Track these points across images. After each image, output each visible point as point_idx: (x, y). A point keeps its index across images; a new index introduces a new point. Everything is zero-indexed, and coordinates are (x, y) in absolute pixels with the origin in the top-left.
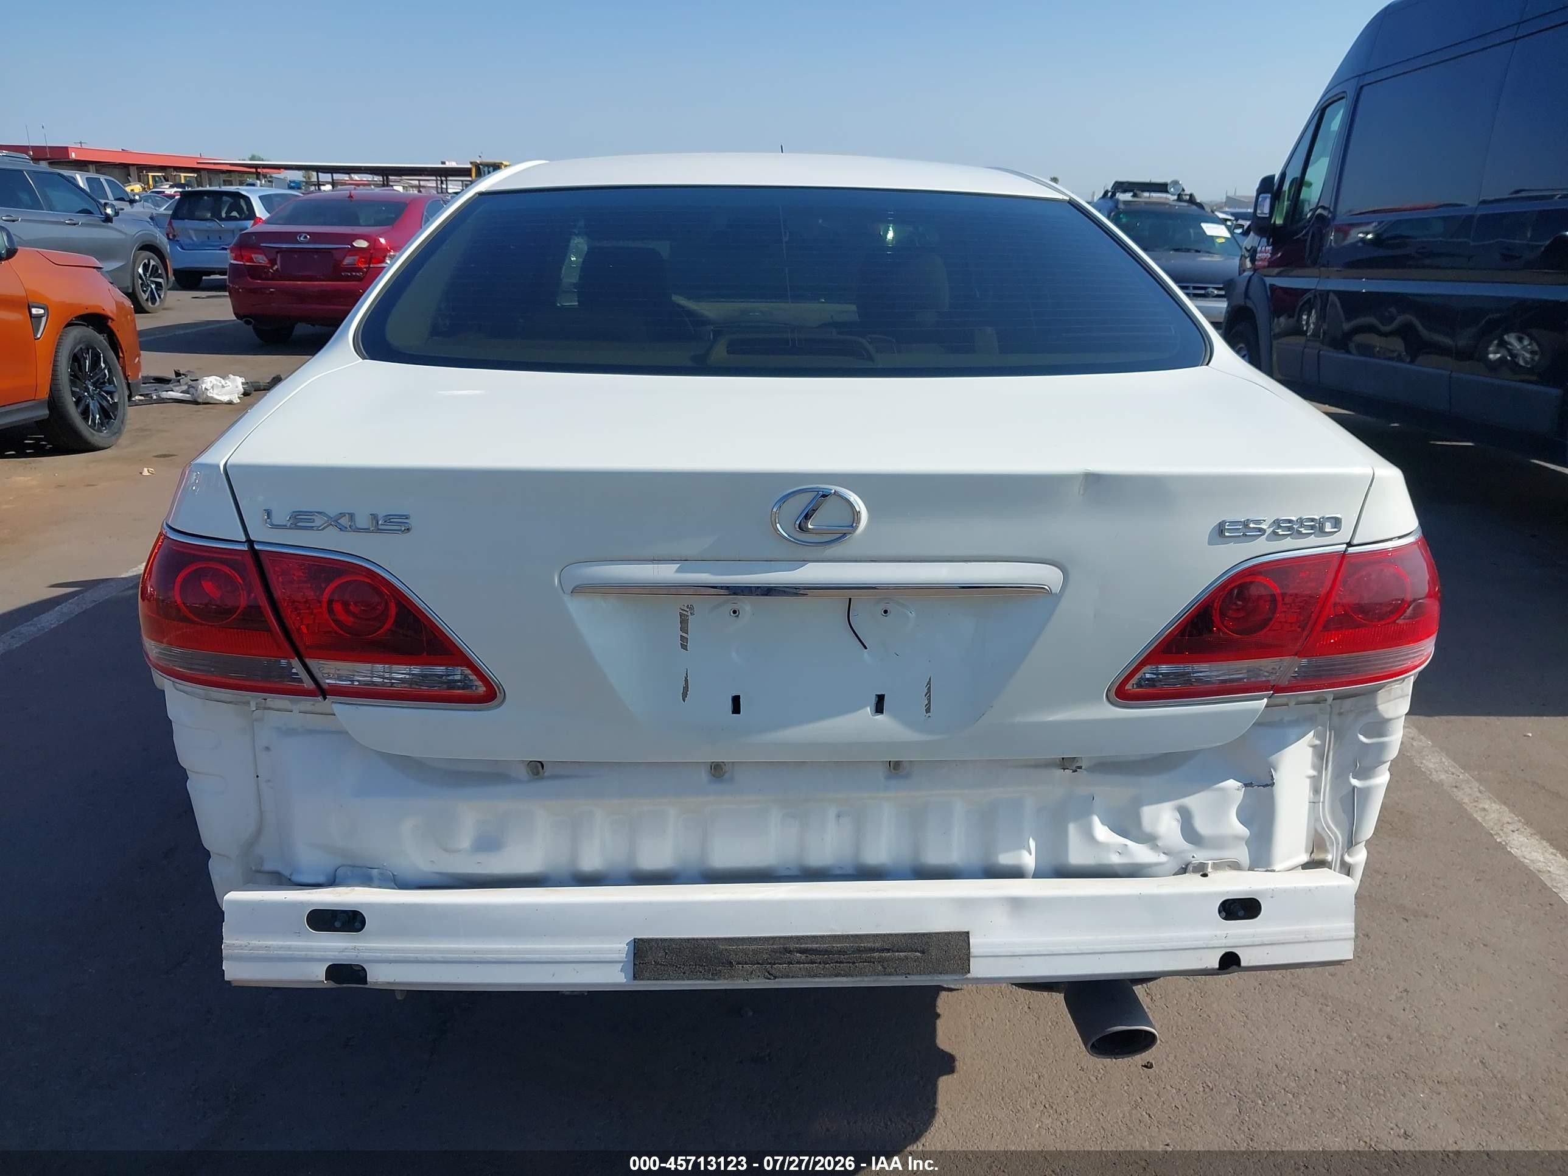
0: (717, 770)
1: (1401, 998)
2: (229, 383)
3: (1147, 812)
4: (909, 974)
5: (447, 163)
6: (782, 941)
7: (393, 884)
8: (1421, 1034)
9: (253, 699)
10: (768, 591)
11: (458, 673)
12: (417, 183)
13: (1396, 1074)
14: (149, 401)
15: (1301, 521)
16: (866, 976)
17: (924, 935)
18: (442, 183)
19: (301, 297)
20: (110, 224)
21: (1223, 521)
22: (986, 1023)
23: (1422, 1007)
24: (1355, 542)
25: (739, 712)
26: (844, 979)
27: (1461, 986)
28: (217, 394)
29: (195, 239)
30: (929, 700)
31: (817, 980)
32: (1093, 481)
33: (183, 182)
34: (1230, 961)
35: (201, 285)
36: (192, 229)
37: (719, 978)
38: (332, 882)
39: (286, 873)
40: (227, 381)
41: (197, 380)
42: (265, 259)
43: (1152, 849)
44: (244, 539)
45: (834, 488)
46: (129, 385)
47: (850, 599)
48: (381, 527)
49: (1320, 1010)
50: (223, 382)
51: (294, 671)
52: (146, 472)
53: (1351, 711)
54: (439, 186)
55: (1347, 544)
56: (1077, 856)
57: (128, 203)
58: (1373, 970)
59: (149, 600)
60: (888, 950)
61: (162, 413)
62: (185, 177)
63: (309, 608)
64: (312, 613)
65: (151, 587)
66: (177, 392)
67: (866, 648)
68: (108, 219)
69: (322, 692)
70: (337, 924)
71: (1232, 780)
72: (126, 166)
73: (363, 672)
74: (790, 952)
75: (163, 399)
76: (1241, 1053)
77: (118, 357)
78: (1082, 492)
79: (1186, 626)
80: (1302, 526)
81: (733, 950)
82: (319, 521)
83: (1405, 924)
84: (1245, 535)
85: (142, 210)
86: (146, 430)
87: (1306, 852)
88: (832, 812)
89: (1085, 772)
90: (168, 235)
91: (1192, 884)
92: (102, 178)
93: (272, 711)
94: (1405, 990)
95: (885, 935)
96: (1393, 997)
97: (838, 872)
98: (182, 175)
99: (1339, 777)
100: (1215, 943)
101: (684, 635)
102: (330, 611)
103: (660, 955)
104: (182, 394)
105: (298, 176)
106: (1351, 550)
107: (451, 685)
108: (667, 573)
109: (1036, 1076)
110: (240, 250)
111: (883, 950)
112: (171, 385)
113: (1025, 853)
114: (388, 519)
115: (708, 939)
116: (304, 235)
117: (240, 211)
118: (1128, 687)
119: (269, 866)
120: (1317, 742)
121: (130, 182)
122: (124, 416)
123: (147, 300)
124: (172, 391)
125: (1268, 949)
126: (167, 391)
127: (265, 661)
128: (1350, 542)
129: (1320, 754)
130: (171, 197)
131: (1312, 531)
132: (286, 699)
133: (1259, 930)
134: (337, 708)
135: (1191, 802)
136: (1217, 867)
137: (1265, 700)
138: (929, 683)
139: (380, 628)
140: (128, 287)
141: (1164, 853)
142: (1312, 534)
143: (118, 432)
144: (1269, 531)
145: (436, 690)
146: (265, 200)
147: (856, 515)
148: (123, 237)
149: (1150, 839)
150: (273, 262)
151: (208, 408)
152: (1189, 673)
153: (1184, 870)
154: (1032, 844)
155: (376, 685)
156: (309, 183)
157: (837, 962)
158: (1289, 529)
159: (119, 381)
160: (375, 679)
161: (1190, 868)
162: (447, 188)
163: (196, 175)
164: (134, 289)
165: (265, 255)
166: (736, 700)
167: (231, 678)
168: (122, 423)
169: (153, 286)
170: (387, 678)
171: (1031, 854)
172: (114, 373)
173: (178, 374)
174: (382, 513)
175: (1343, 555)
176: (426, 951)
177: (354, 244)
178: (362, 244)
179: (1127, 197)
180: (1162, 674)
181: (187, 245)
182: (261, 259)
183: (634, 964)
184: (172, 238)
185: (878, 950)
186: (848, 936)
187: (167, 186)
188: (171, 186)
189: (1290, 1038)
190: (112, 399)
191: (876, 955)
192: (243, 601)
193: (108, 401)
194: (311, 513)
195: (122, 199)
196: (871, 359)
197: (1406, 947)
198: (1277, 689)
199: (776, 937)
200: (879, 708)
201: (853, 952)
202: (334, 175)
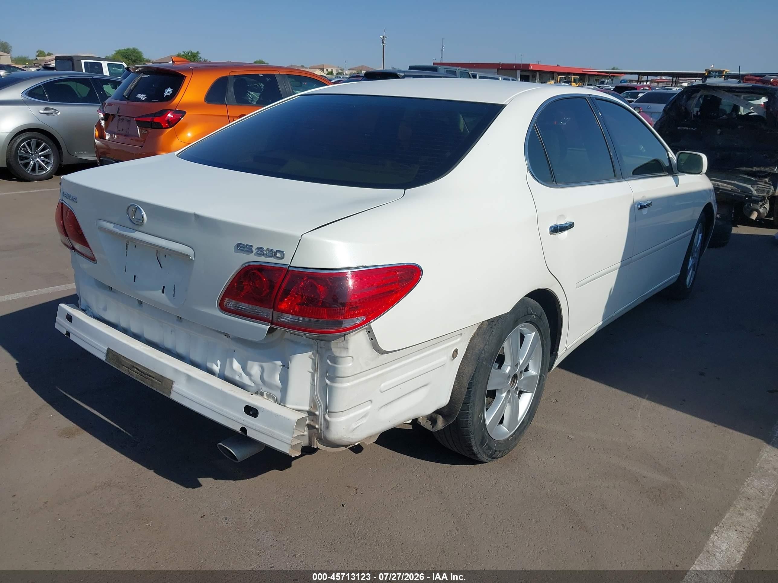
3: (250, 363)
6: (133, 363)
15: (267, 251)
17: (163, 377)
21: (239, 243)
25: (135, 282)
32: (197, 216)
37: (120, 368)
43: (250, 379)
45: (138, 206)
53: (324, 347)
55: (290, 265)
67: (162, 268)
69: (74, 249)
71: (280, 362)
74: (134, 367)
81: (124, 361)
84: (246, 250)
89: (231, 340)
98: (573, 77)
99: (322, 377)
100: (240, 421)
101: (127, 251)
103: (111, 354)
106: (292, 269)
113: (216, 366)
118: (223, 305)
120: (314, 357)
125: (257, 433)
129: (315, 363)
131: (273, 256)
133: (255, 423)
135: (264, 364)
137: (268, 326)
141: (253, 383)
144: (256, 252)
147: (143, 217)
149: (250, 375)
153: (257, 393)
154: (219, 364)
158: (263, 252)
171: (218, 367)
175: (289, 270)
176: (78, 333)
183: (107, 355)
200: (163, 291)
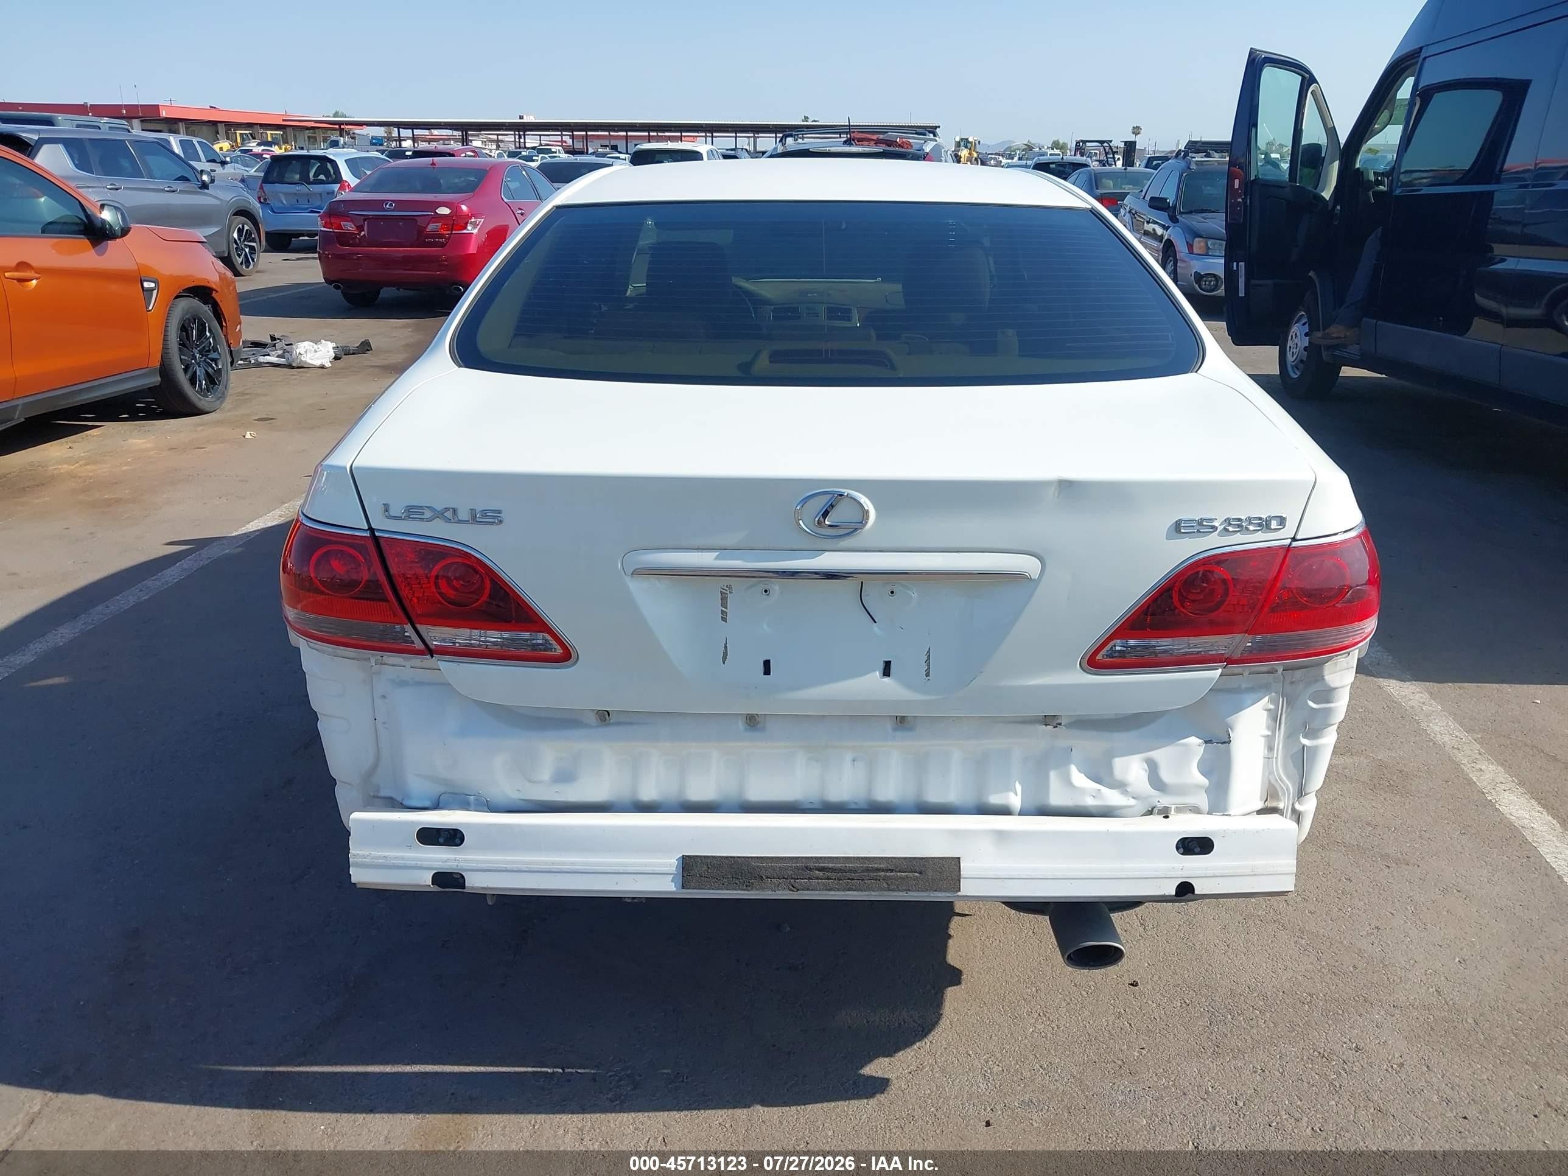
0: (752, 721)
1: (1372, 934)
2: (321, 348)
3: (1118, 763)
4: (909, 890)
5: (525, 117)
6: (803, 860)
7: (486, 809)
8: (1385, 965)
9: (373, 656)
10: (794, 574)
11: (540, 638)
12: (495, 137)
13: (1356, 998)
14: (248, 366)
15: (1249, 520)
16: (873, 891)
17: (922, 859)
18: (520, 137)
19: (387, 262)
20: (206, 191)
21: (1180, 520)
22: (994, 944)
23: (1390, 943)
24: (1298, 537)
25: (769, 674)
26: (855, 893)
27: (1429, 925)
28: (310, 359)
29: (284, 202)
30: (929, 666)
31: (832, 893)
32: (1066, 486)
33: (269, 139)
34: (1185, 890)
35: (290, 247)
36: (282, 193)
37: (752, 890)
38: (436, 806)
39: (399, 799)
40: (319, 346)
41: (291, 344)
42: (353, 226)
43: (1122, 793)
44: (366, 528)
45: (846, 492)
46: (231, 352)
47: (862, 583)
48: (478, 520)
49: (1296, 942)
50: (316, 347)
51: (406, 634)
52: (248, 436)
53: (1302, 681)
54: (517, 140)
55: (1292, 539)
56: (1057, 798)
57: (219, 165)
58: (1349, 909)
59: (289, 574)
60: (892, 871)
61: (260, 377)
62: (271, 134)
63: (419, 583)
64: (422, 588)
65: (291, 563)
66: (273, 356)
67: (875, 622)
68: (204, 186)
69: (430, 652)
70: (441, 840)
71: (1194, 737)
72: (214, 123)
73: (463, 636)
74: (810, 870)
75: (261, 363)
76: (1219, 976)
77: (221, 326)
78: (1056, 495)
79: (1149, 607)
80: (1250, 523)
81: (764, 867)
82: (428, 514)
83: (1387, 870)
84: (1198, 531)
85: (233, 171)
86: (247, 394)
87: (1261, 800)
88: (849, 757)
89: (1064, 728)
90: (259, 198)
91: (1155, 823)
92: (195, 140)
93: (386, 666)
94: (1377, 928)
95: (889, 858)
96: (1364, 933)
97: (854, 806)
98: (269, 132)
99: (1291, 736)
100: (1173, 874)
101: (724, 609)
102: (436, 585)
103: (704, 869)
104: (277, 359)
105: (380, 132)
106: (1295, 544)
107: (535, 647)
108: (707, 559)
109: (1034, 989)
110: (330, 217)
111: (887, 870)
112: (267, 350)
113: (1012, 794)
114: (484, 513)
115: (743, 857)
116: (390, 203)
117: (327, 173)
118: (1099, 657)
119: (384, 793)
120: (1272, 707)
121: (218, 140)
122: (227, 380)
123: (242, 263)
124: (269, 355)
125: (1218, 880)
126: (264, 356)
127: (381, 626)
128: (1294, 537)
129: (1274, 717)
130: (259, 156)
131: (1259, 528)
132: (399, 657)
133: (1211, 865)
134: (442, 665)
135: (1160, 755)
136: (1179, 810)
137: (1220, 671)
138: (929, 652)
139: (478, 600)
140: (224, 252)
141: (1133, 798)
142: (1259, 530)
143: (222, 397)
144: (1220, 528)
145: (523, 652)
146: (351, 163)
147: (866, 513)
148: (218, 202)
149: (1121, 786)
150: (360, 228)
151: (302, 372)
152: (1155, 646)
153: (1150, 812)
154: (1018, 787)
155: (474, 647)
156: (390, 139)
157: (849, 879)
158: (1239, 526)
159: (223, 348)
160: (473, 642)
161: (1156, 811)
162: (525, 143)
163: (282, 133)
164: (229, 253)
165: (353, 223)
166: (767, 664)
167: (354, 639)
168: (226, 388)
169: (247, 250)
170: (482, 641)
171: (1017, 795)
172: (218, 341)
173: (273, 338)
174: (479, 509)
175: (1288, 548)
176: (514, 862)
177: (437, 211)
178: (444, 211)
179: (1199, 158)
180: (1130, 647)
181: (276, 208)
182: (349, 227)
183: (683, 876)
184: (263, 201)
185: (883, 871)
186: (858, 858)
187: (255, 144)
188: (259, 145)
189: (1264, 965)
190: (216, 365)
191: (882, 874)
192: (365, 576)
193: (213, 368)
194: (421, 507)
195: (214, 161)
196: (893, 368)
197: (1384, 890)
198: (1230, 661)
199: (799, 857)
200: (887, 671)
201: (863, 871)
202: (415, 130)
